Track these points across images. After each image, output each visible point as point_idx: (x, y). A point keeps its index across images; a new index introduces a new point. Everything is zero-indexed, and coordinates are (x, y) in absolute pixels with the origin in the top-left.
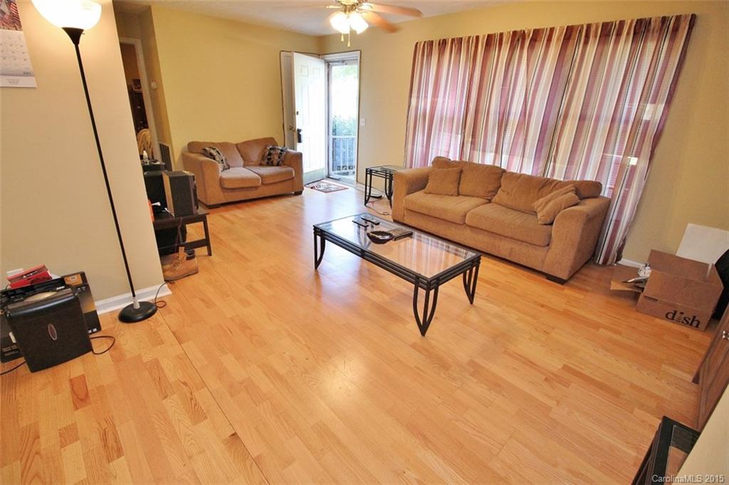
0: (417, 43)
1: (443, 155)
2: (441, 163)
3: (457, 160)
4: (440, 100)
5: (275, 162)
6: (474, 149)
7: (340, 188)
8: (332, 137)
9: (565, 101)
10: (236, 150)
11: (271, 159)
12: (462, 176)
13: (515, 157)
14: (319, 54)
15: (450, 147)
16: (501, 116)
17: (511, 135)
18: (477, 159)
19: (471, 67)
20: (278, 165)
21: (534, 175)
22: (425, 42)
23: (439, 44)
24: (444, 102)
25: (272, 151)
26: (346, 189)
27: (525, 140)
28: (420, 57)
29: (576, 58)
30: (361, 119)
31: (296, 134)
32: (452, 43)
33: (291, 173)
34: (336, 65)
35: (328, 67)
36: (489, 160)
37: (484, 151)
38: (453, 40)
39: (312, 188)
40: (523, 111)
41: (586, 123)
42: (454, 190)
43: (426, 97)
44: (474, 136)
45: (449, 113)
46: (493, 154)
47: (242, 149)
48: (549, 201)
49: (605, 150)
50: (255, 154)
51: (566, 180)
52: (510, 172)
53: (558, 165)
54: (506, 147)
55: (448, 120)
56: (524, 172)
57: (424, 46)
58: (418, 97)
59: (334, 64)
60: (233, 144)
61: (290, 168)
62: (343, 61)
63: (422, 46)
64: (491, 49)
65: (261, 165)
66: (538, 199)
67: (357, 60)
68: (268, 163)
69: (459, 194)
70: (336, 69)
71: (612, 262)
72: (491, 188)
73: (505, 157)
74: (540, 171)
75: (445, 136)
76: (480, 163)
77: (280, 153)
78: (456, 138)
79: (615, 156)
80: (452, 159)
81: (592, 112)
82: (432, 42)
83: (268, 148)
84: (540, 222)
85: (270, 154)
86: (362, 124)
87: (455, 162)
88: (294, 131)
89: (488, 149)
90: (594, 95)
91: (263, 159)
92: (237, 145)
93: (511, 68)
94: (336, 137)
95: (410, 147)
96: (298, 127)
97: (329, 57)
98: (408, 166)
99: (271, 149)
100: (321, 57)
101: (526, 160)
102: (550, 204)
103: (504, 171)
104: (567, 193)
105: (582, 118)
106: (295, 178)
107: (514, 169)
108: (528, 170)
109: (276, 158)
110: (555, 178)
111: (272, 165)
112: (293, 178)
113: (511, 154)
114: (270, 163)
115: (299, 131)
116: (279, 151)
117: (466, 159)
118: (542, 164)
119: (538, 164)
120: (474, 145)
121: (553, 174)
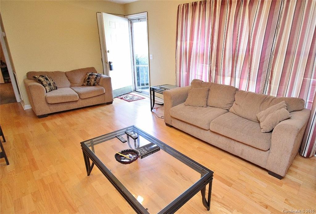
0: (179, 5)
1: (198, 78)
2: (197, 83)
3: (208, 81)
4: (195, 42)
5: (92, 83)
6: (217, 75)
7: (140, 98)
8: (136, 66)
9: (276, 42)
10: (65, 76)
11: (89, 81)
12: (210, 93)
13: (244, 80)
14: (125, 15)
15: (202, 73)
16: (233, 52)
17: (241, 65)
18: (220, 82)
19: (213, 19)
20: (94, 85)
21: (257, 93)
22: (184, 4)
23: (192, 5)
24: (197, 44)
25: (90, 77)
26: (144, 98)
27: (250, 68)
28: (181, 14)
29: (282, 11)
30: (150, 55)
31: (108, 65)
32: (200, 4)
33: (102, 90)
34: (136, 22)
35: (131, 23)
36: (227, 82)
37: (224, 76)
38: (201, 2)
39: (121, 99)
40: (248, 49)
41: (291, 56)
42: (204, 104)
43: (186, 40)
44: (217, 66)
45: (201, 50)
46: (230, 78)
47: (70, 76)
48: (268, 114)
49: (305, 75)
50: (79, 79)
51: (279, 97)
52: (241, 91)
53: (273, 86)
54: (238, 73)
55: (200, 56)
56: (250, 90)
57: (183, 6)
58: (181, 41)
59: (134, 21)
60: (63, 72)
61: (103, 87)
62: (139, 19)
63: (182, 7)
64: (225, 7)
65: (83, 85)
66: (260, 111)
67: (145, 18)
68: (87, 84)
69: (207, 106)
70: (136, 25)
71: (313, 154)
72: (228, 101)
73: (237, 80)
74: (260, 89)
75: (199, 66)
76: (222, 83)
77: (96, 78)
78: (206, 67)
79: (312, 79)
80: (204, 81)
81: (295, 48)
82: (188, 4)
83: (88, 74)
84: (262, 131)
85: (89, 78)
86: (151, 58)
87: (205, 83)
88: (107, 63)
89: (226, 74)
90: (296, 36)
91: (84, 82)
92: (66, 73)
93: (238, 18)
94: (139, 66)
95: (178, 73)
96: (109, 60)
97: (131, 17)
98: (178, 85)
99: (90, 75)
100: (125, 16)
101: (251, 82)
102: (269, 117)
103: (237, 90)
104: (280, 108)
105: (288, 53)
106: (106, 94)
107: (244, 88)
108: (253, 89)
109: (93, 80)
110: (271, 95)
111: (90, 85)
112: (104, 94)
113: (241, 78)
114: (89, 84)
115: (110, 63)
116: (95, 76)
117: (213, 81)
118: (261, 85)
119: (259, 85)
120: (217, 71)
121: (269, 92)
